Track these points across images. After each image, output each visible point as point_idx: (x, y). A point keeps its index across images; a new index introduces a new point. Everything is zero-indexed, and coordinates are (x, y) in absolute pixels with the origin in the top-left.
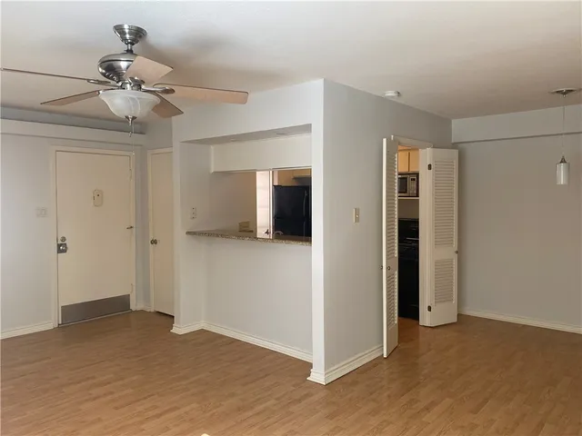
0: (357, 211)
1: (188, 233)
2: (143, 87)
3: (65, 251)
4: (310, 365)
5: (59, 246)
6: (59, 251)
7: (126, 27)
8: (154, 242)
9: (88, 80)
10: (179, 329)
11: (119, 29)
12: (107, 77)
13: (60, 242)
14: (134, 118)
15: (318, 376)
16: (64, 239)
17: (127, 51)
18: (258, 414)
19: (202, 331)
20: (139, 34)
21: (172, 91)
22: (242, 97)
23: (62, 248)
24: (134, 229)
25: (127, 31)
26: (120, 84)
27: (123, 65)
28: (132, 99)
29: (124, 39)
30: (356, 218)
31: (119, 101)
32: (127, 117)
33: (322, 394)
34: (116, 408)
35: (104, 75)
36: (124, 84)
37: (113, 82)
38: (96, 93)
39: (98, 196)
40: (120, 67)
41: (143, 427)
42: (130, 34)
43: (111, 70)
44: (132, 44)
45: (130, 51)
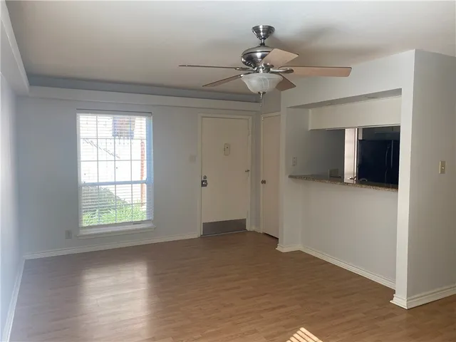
0: (443, 164)
1: (290, 177)
2: (271, 70)
3: (206, 186)
4: (394, 292)
5: (202, 182)
6: (203, 185)
7: (261, 27)
8: (264, 182)
9: (236, 68)
10: (283, 248)
11: (256, 29)
12: (247, 65)
13: (203, 179)
14: (264, 93)
15: (400, 300)
16: (205, 177)
17: (261, 44)
18: (349, 322)
19: (300, 252)
20: (269, 30)
21: (292, 71)
22: (346, 72)
23: (204, 183)
24: (250, 172)
25: (261, 30)
26: (256, 69)
27: (259, 55)
28: (264, 79)
29: (259, 36)
30: (441, 169)
31: (255, 82)
32: (259, 93)
33: (405, 316)
34: (243, 299)
35: (244, 63)
36: (258, 68)
37: (251, 68)
38: (238, 77)
39: (227, 148)
40: (256, 57)
41: (262, 315)
42: (263, 32)
43: (250, 60)
44: (264, 39)
45: (263, 45)
